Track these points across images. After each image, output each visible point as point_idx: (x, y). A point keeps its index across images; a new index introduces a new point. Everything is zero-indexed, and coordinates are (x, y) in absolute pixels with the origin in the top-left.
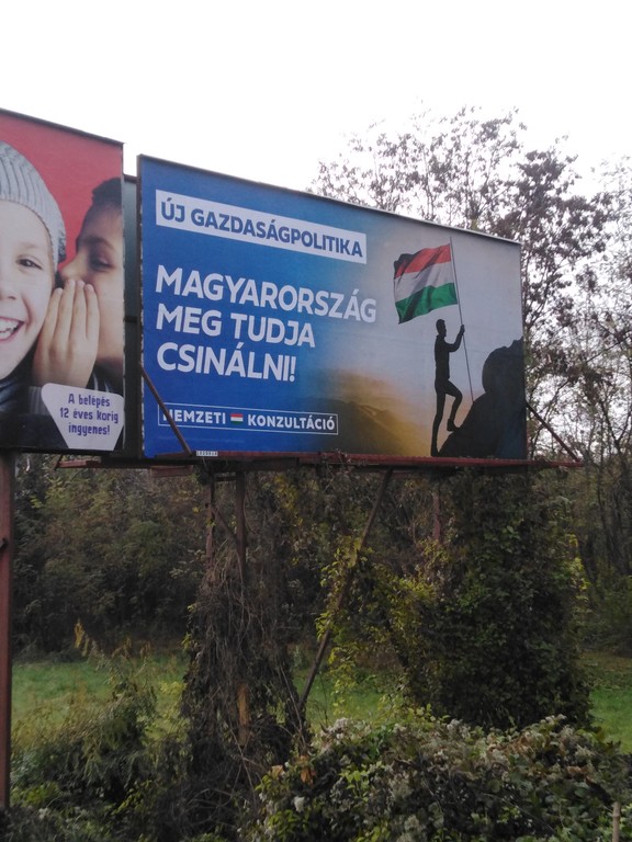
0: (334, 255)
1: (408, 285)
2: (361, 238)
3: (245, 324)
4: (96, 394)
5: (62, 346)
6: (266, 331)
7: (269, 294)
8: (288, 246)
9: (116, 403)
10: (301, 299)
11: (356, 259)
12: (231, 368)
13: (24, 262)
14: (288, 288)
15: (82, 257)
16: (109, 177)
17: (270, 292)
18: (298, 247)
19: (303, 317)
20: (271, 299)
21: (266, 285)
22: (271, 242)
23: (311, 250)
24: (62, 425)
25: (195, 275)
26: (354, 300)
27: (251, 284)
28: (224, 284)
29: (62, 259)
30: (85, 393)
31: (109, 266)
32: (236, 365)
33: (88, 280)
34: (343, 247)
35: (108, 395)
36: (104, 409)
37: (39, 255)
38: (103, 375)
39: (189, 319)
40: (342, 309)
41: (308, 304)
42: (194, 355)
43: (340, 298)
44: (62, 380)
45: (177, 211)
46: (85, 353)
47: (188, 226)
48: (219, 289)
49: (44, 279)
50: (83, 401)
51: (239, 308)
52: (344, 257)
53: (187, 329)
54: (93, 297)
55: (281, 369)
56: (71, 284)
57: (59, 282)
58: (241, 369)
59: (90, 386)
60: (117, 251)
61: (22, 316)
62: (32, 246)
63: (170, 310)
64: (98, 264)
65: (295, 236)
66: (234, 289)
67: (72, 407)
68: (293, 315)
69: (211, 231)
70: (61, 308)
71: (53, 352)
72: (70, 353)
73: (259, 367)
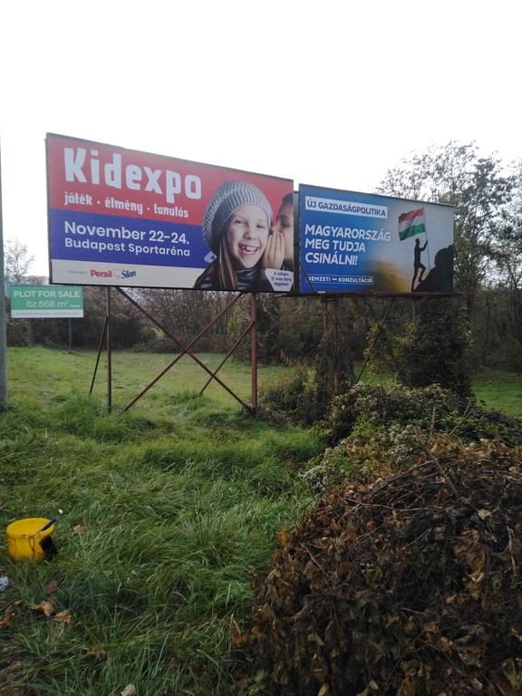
0: (374, 216)
1: (404, 225)
2: (385, 208)
3: (338, 244)
4: (284, 272)
5: (272, 255)
6: (346, 247)
7: (348, 233)
8: (356, 214)
9: (291, 275)
10: (360, 234)
11: (383, 217)
12: (333, 261)
13: (259, 226)
14: (355, 230)
15: (279, 223)
16: (287, 193)
17: (348, 232)
18: (360, 214)
19: (361, 241)
20: (348, 234)
21: (346, 229)
22: (349, 213)
23: (365, 215)
24: (272, 283)
25: (320, 227)
26: (381, 233)
27: (341, 229)
28: (331, 229)
29: (272, 224)
30: (280, 271)
31: (289, 226)
32: (335, 260)
33: (281, 231)
34: (377, 212)
35: (288, 272)
36: (286, 277)
37: (264, 224)
38: (286, 265)
39: (317, 243)
40: (376, 237)
41: (363, 236)
42: (319, 257)
43: (376, 232)
44: (272, 267)
45: (314, 204)
46: (280, 257)
47: (317, 209)
48: (328, 232)
49: (266, 232)
50: (279, 274)
51: (336, 239)
52: (378, 216)
53: (316, 247)
54: (283, 238)
55: (352, 261)
56: (275, 233)
57: (271, 233)
58: (336, 261)
59: (282, 269)
60: (291, 220)
61: (258, 245)
62: (261, 220)
63: (310, 240)
64: (284, 225)
65: (359, 209)
66: (334, 232)
67: (275, 276)
68: (357, 240)
69: (326, 210)
70: (271, 242)
71: (269, 257)
72: (274, 258)
73: (343, 260)
